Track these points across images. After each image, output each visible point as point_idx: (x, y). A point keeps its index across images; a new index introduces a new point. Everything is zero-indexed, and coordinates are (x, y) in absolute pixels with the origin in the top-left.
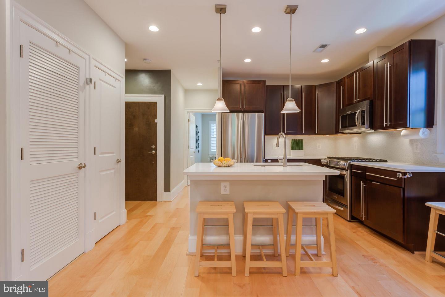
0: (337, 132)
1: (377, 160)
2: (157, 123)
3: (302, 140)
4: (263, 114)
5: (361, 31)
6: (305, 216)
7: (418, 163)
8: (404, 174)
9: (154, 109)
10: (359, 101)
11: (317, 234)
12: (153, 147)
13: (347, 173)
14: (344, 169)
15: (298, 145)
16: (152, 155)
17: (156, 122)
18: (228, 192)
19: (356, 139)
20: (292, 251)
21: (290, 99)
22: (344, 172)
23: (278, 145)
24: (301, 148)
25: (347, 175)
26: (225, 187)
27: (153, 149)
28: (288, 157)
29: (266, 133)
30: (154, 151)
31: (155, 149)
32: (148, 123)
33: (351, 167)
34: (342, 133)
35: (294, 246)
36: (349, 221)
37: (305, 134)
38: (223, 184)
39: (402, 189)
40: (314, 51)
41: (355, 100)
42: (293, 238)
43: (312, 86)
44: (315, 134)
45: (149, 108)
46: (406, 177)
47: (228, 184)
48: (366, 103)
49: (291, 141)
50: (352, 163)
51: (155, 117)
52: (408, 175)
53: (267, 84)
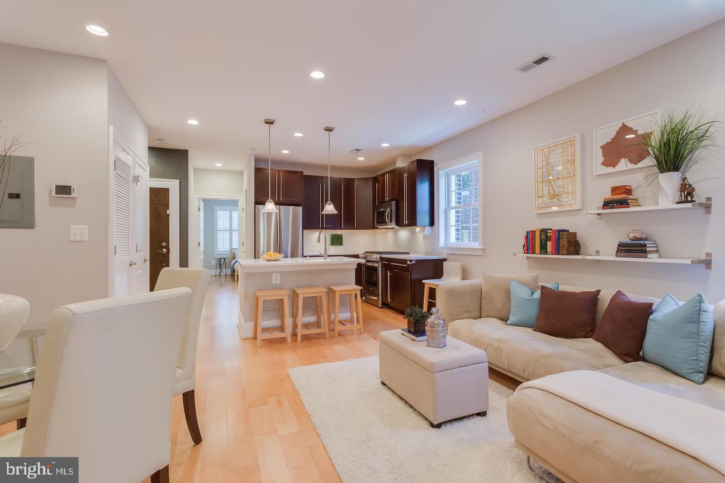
0: (374, 228)
1: (402, 253)
2: (169, 215)
3: (341, 235)
4: (301, 207)
5: (385, 145)
6: (341, 293)
7: (427, 254)
8: (411, 261)
9: (165, 197)
10: (389, 201)
11: (351, 312)
12: (164, 244)
13: (379, 265)
14: (376, 262)
15: (337, 241)
16: (163, 254)
17: (168, 213)
18: (278, 282)
19: (390, 234)
20: (332, 327)
21: (329, 202)
22: (376, 265)
23: (319, 241)
24: (341, 244)
25: (379, 266)
26: (276, 277)
27: (164, 247)
28: (329, 253)
29: (304, 228)
30: (165, 250)
31: (167, 248)
32: (156, 214)
33: (382, 259)
34: (377, 228)
35: (334, 322)
36: (380, 308)
37: (344, 229)
38: (274, 276)
39: (410, 273)
40: (351, 152)
41: (387, 199)
42: (333, 316)
43: (350, 179)
44: (355, 229)
45: (157, 196)
46: (412, 263)
47: (278, 275)
48: (394, 203)
49: (330, 236)
50: (383, 256)
51: (167, 206)
52: (413, 262)
53: (304, 174)
